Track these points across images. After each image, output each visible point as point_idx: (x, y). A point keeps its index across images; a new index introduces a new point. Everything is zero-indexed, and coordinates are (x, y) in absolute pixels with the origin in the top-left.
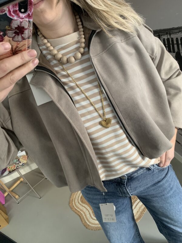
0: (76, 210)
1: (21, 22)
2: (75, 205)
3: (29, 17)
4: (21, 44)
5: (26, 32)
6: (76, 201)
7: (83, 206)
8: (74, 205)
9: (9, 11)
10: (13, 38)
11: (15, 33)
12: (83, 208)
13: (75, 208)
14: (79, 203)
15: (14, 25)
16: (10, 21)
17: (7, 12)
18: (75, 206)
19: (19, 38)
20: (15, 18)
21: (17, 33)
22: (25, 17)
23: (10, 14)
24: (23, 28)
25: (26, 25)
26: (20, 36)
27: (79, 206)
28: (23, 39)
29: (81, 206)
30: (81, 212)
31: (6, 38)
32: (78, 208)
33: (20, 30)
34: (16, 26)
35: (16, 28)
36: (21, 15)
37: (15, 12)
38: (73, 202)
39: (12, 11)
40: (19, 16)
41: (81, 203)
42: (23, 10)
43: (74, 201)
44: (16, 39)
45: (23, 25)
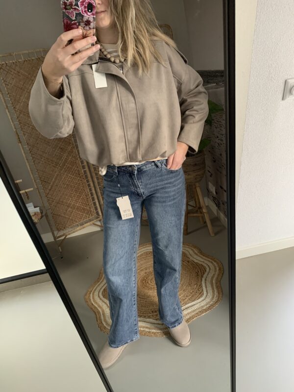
0: (92, 304)
1: (89, 18)
2: (93, 298)
3: (93, 14)
4: (89, 32)
5: (92, 24)
6: (95, 294)
7: (103, 301)
8: (91, 298)
9: (82, 11)
10: (84, 27)
11: (85, 24)
12: (103, 304)
13: (92, 302)
14: (99, 297)
15: (85, 19)
16: (83, 16)
17: (81, 11)
18: (92, 300)
19: (88, 28)
20: (85, 15)
21: (86, 25)
22: (91, 15)
23: (83, 13)
24: (90, 21)
25: (91, 19)
26: (88, 27)
27: (98, 300)
28: (90, 29)
29: (101, 301)
30: (98, 308)
31: (80, 27)
32: (96, 303)
33: (88, 23)
34: (86, 20)
35: (86, 21)
36: (88, 13)
37: (85, 11)
38: (91, 295)
39: (84, 11)
40: (87, 14)
41: (101, 297)
42: (90, 11)
43: (94, 293)
44: (85, 28)
45: (90, 19)
